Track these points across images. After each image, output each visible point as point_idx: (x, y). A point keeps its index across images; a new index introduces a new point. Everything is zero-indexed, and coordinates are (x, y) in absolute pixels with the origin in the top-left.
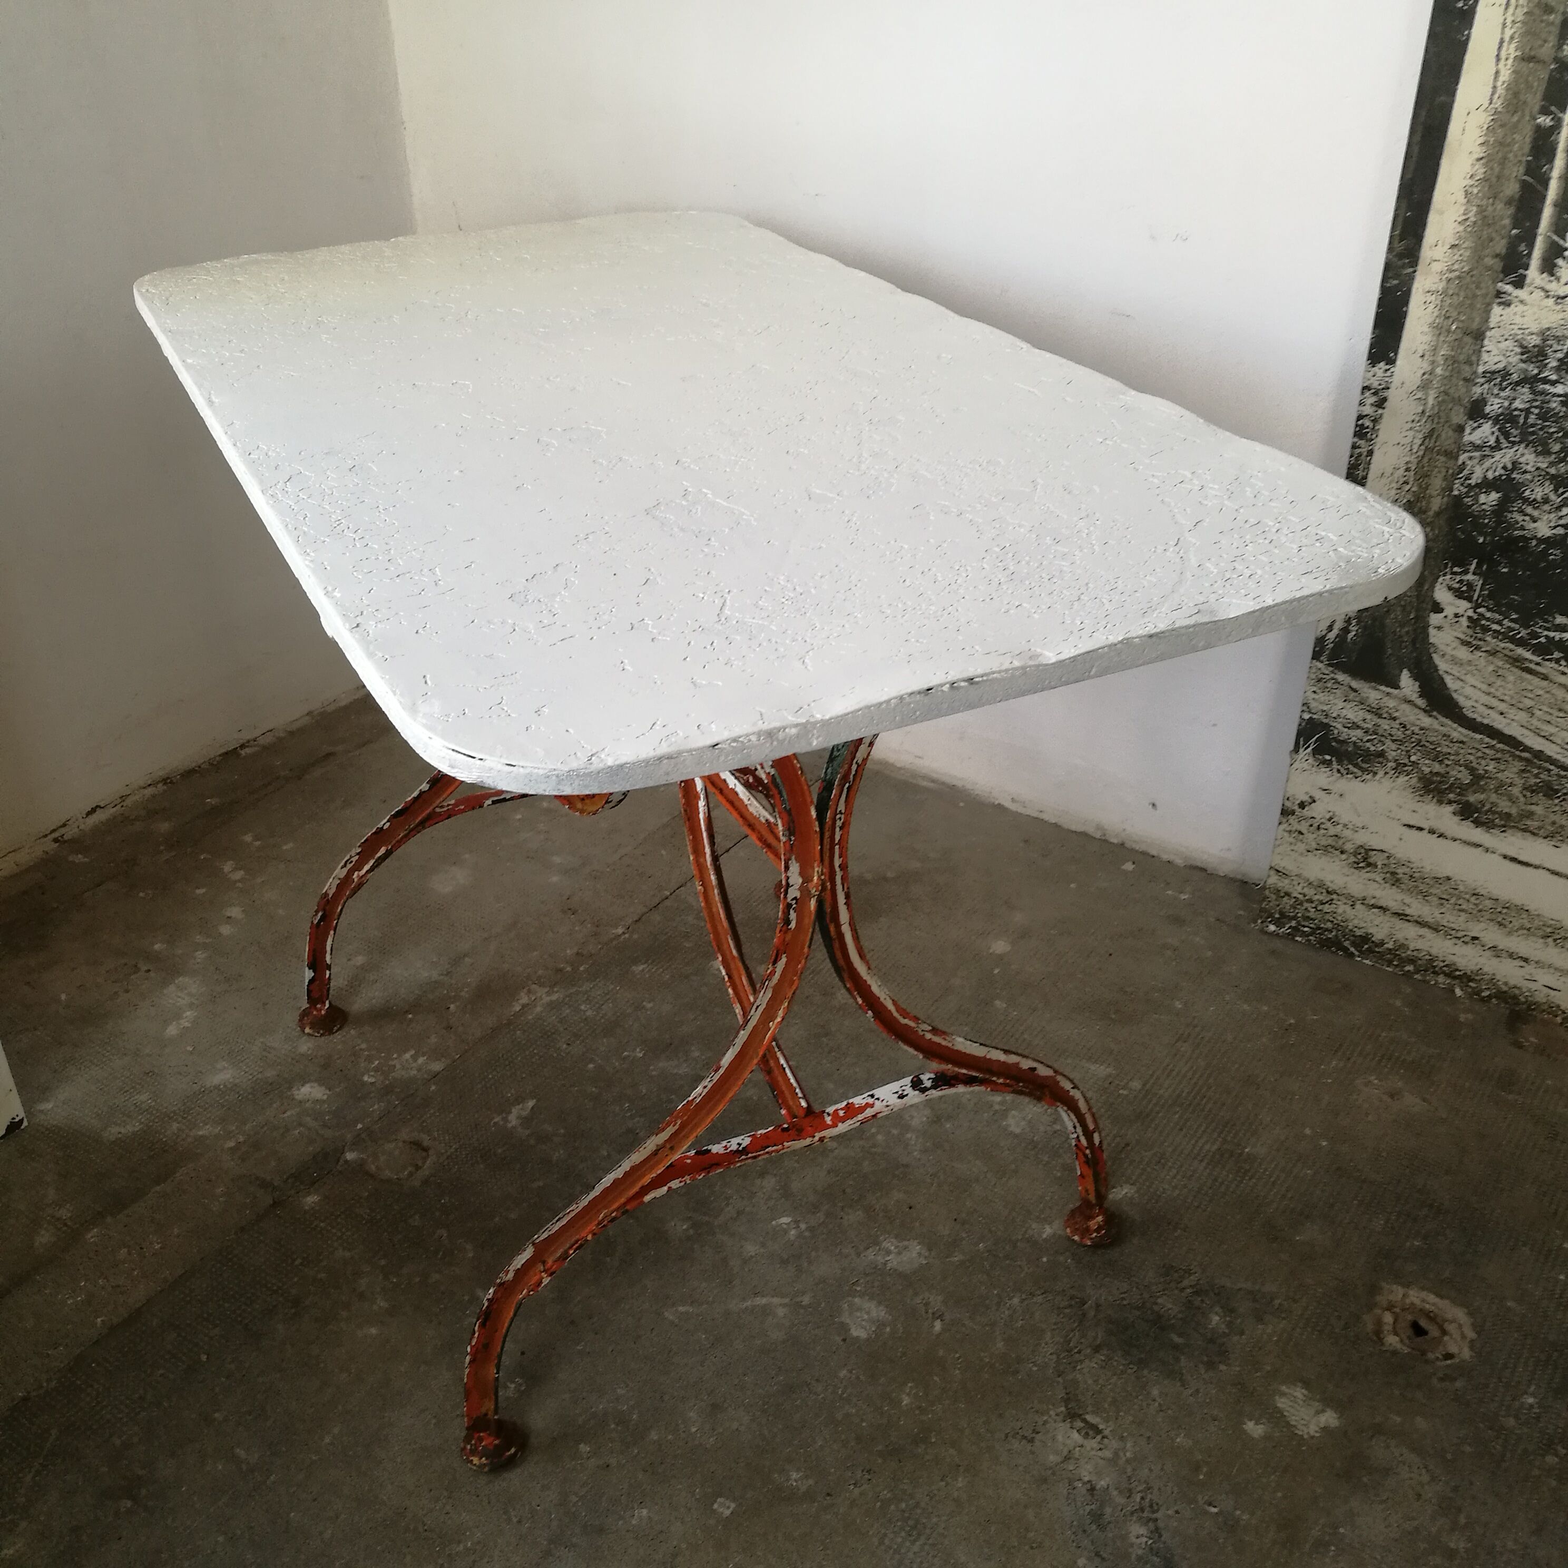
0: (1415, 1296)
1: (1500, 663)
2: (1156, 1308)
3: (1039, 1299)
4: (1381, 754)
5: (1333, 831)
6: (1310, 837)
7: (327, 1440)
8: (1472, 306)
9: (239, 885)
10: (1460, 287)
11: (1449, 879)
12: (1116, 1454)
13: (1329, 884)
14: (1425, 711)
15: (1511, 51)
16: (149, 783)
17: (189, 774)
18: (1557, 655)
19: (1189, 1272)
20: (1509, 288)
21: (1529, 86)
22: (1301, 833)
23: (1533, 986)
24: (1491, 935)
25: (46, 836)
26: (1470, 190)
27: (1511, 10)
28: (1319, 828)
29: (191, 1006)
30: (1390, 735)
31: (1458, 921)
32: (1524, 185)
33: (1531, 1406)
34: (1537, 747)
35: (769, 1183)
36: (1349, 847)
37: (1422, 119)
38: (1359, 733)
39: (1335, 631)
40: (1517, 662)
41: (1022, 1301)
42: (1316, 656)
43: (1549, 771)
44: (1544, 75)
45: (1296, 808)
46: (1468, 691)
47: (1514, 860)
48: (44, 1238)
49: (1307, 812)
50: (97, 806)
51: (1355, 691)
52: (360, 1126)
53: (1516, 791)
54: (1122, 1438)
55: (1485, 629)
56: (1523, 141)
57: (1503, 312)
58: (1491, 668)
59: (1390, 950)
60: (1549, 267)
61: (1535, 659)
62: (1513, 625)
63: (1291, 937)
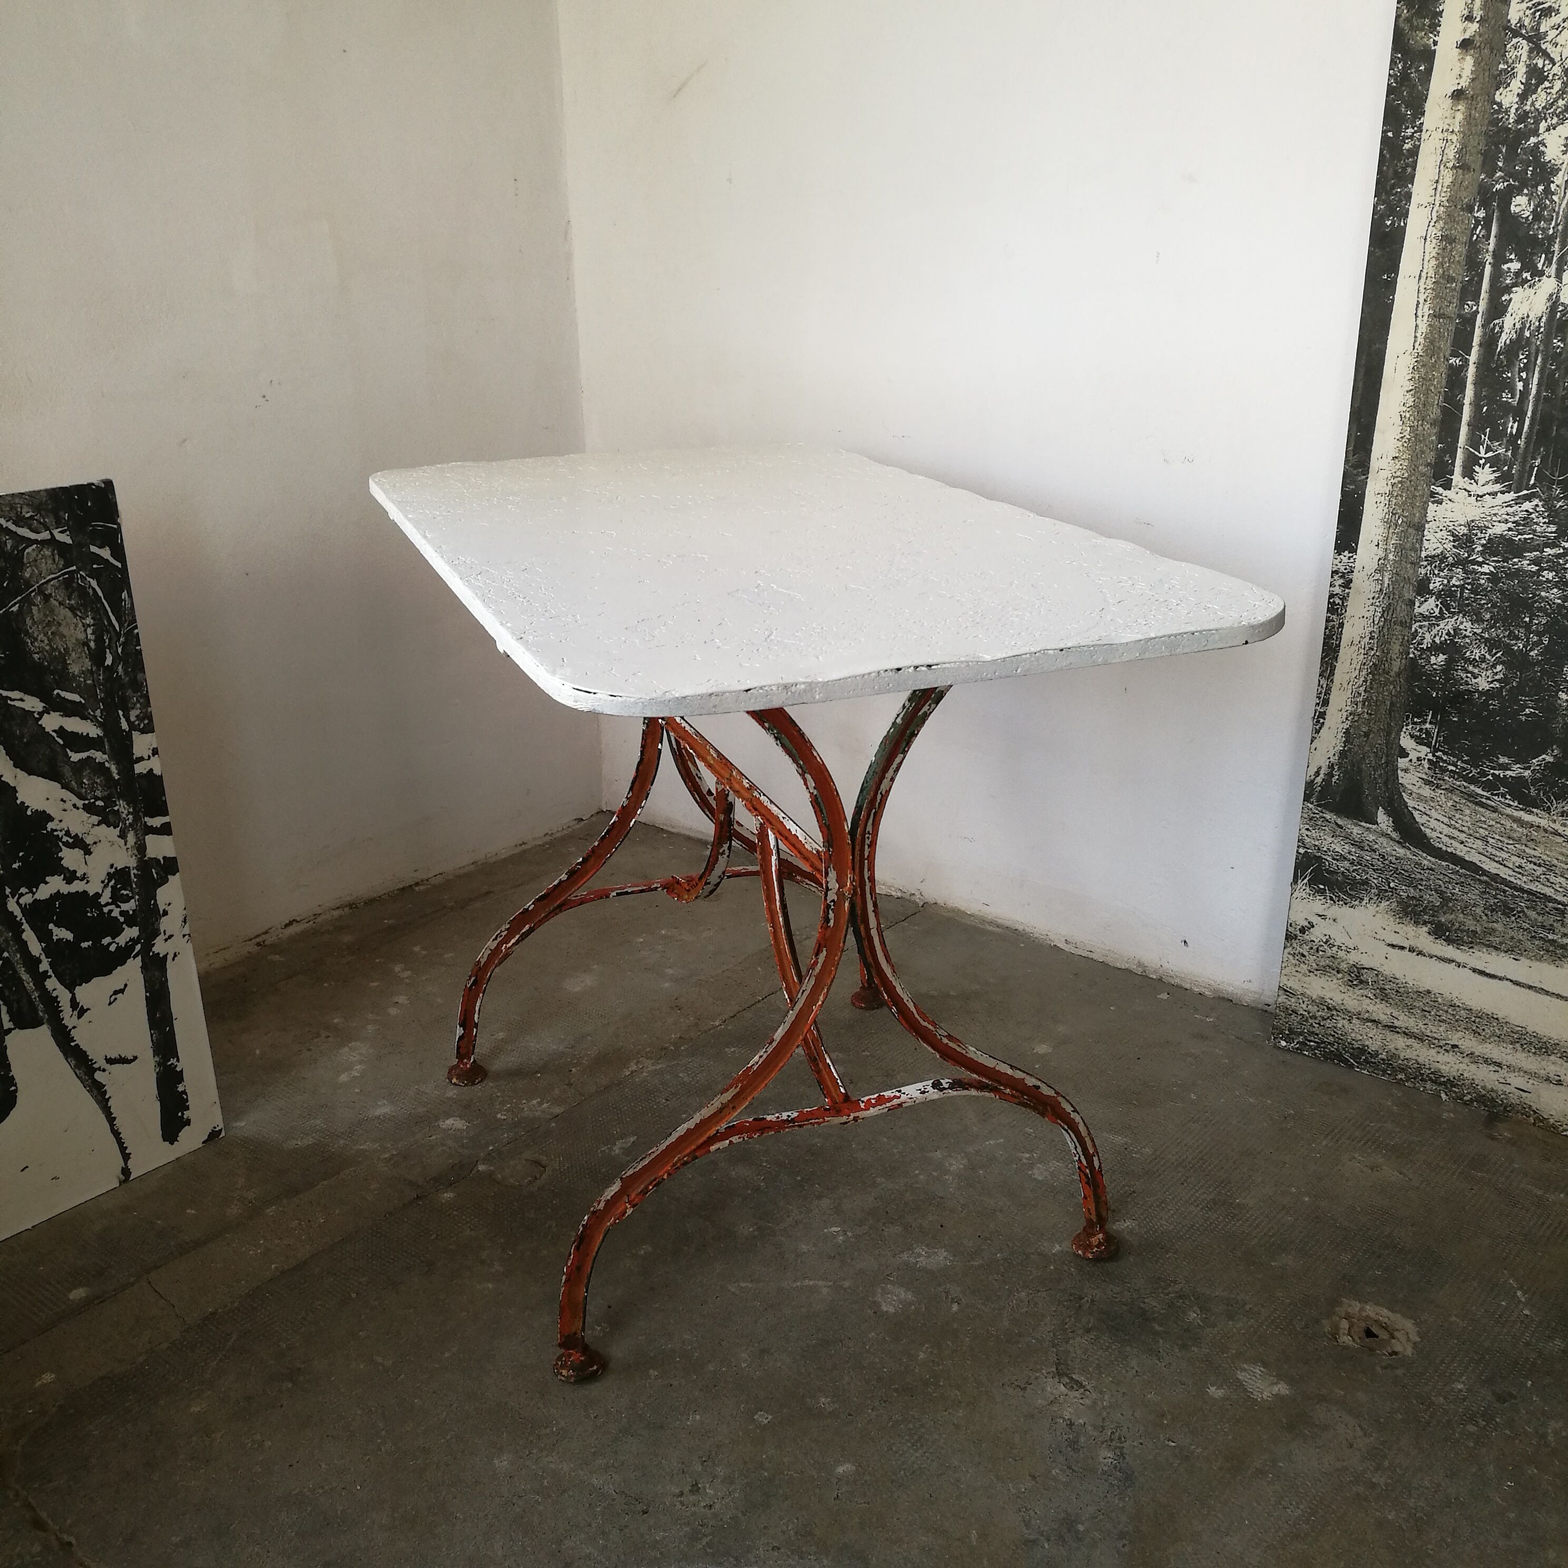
0: (1370, 1310)
1: (1457, 799)
2: (1142, 1305)
3: (1044, 1294)
4: (1366, 882)
5: (1329, 952)
6: (1311, 959)
7: (447, 1355)
8: (1413, 505)
9: (407, 981)
10: (1402, 490)
11: (1429, 992)
12: (1095, 1403)
13: (1328, 1001)
14: (1399, 842)
15: (1425, 310)
16: (337, 906)
17: (371, 902)
18: (1503, 790)
19: (1175, 1282)
20: (1440, 490)
21: (1441, 336)
22: (1303, 956)
23: (1507, 1089)
24: (1468, 1043)
25: (251, 940)
26: (1403, 414)
27: (1423, 280)
28: (1318, 950)
29: (360, 1062)
30: (1372, 865)
31: (1440, 1031)
32: (1444, 410)
33: (1460, 1391)
34: (1494, 871)
35: (825, 1203)
36: (1344, 966)
37: (1363, 362)
38: (1346, 864)
39: (1322, 776)
40: (1471, 798)
41: (1028, 1295)
42: (1307, 798)
43: (1505, 892)
44: (1452, 328)
45: (1298, 932)
46: (1433, 824)
47: (1482, 973)
48: (234, 1211)
49: (1306, 936)
50: (294, 920)
51: (1341, 827)
52: (491, 1148)
53: (1479, 911)
54: (1101, 1392)
55: (1444, 770)
56: (1439, 377)
57: (1436, 509)
58: (1449, 804)
59: (1383, 1060)
60: (1469, 473)
61: (1485, 794)
62: (1465, 766)
63: (1298, 1051)
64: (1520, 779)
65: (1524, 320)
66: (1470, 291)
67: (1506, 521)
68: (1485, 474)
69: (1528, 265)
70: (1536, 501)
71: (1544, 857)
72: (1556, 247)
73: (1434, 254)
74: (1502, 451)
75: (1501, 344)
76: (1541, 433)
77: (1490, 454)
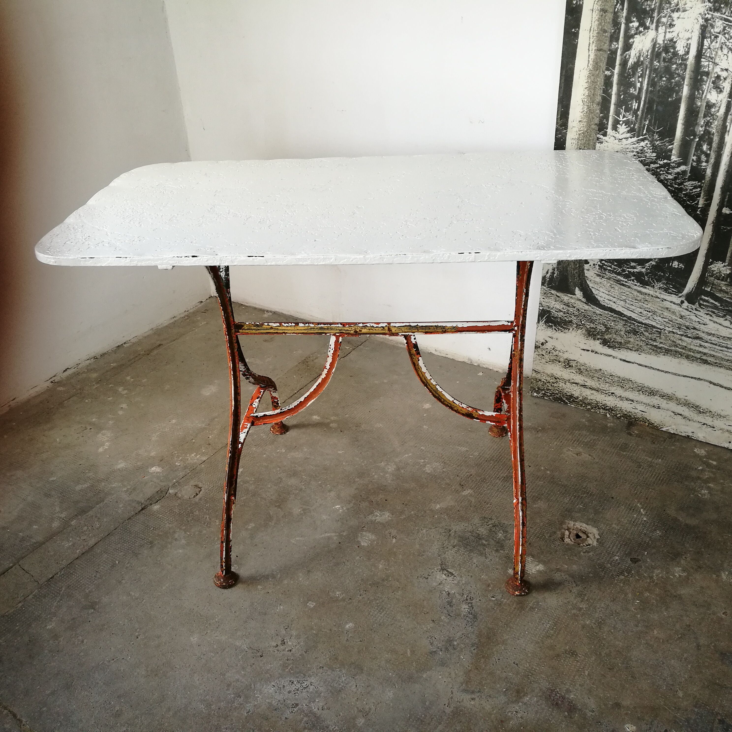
0: (578, 525)
1: (612, 283)
2: (478, 532)
3: (433, 530)
4: (571, 322)
5: (555, 353)
6: (547, 357)
7: (164, 588)
8: (588, 144)
9: (125, 396)
10: (583, 137)
11: (601, 370)
12: (459, 582)
13: (555, 375)
14: (586, 303)
15: (593, 47)
16: (88, 358)
17: (103, 355)
18: (633, 278)
19: (491, 519)
20: (601, 137)
21: (601, 60)
22: (543, 355)
23: (636, 411)
24: (619, 392)
25: (48, 380)
26: (584, 100)
27: (592, 32)
28: (549, 353)
29: (108, 441)
30: (574, 314)
31: (606, 387)
32: (603, 97)
33: (617, 560)
34: (629, 315)
35: (333, 494)
36: (562, 360)
37: (564, 74)
38: (562, 313)
39: (549, 274)
40: (618, 282)
41: (427, 531)
42: (543, 284)
43: (634, 324)
44: (606, 56)
45: (540, 345)
46: (601, 294)
47: (624, 361)
48: (56, 524)
49: (544, 347)
50: (67, 368)
51: (559, 297)
52: (175, 481)
53: (622, 333)
54: (461, 577)
55: (605, 269)
56: (601, 81)
57: (600, 146)
58: (609, 284)
59: (581, 400)
60: (615, 128)
61: (625, 280)
62: (615, 267)
63: (543, 397)
64: (640, 273)
65: (640, 52)
66: (614, 38)
67: (633, 152)
68: (622, 128)
69: (642, 24)
70: (646, 142)
71: (652, 308)
72: (655, 15)
73: (597, 18)
74: (630, 117)
75: (629, 64)
76: (649, 109)
77: (625, 119)
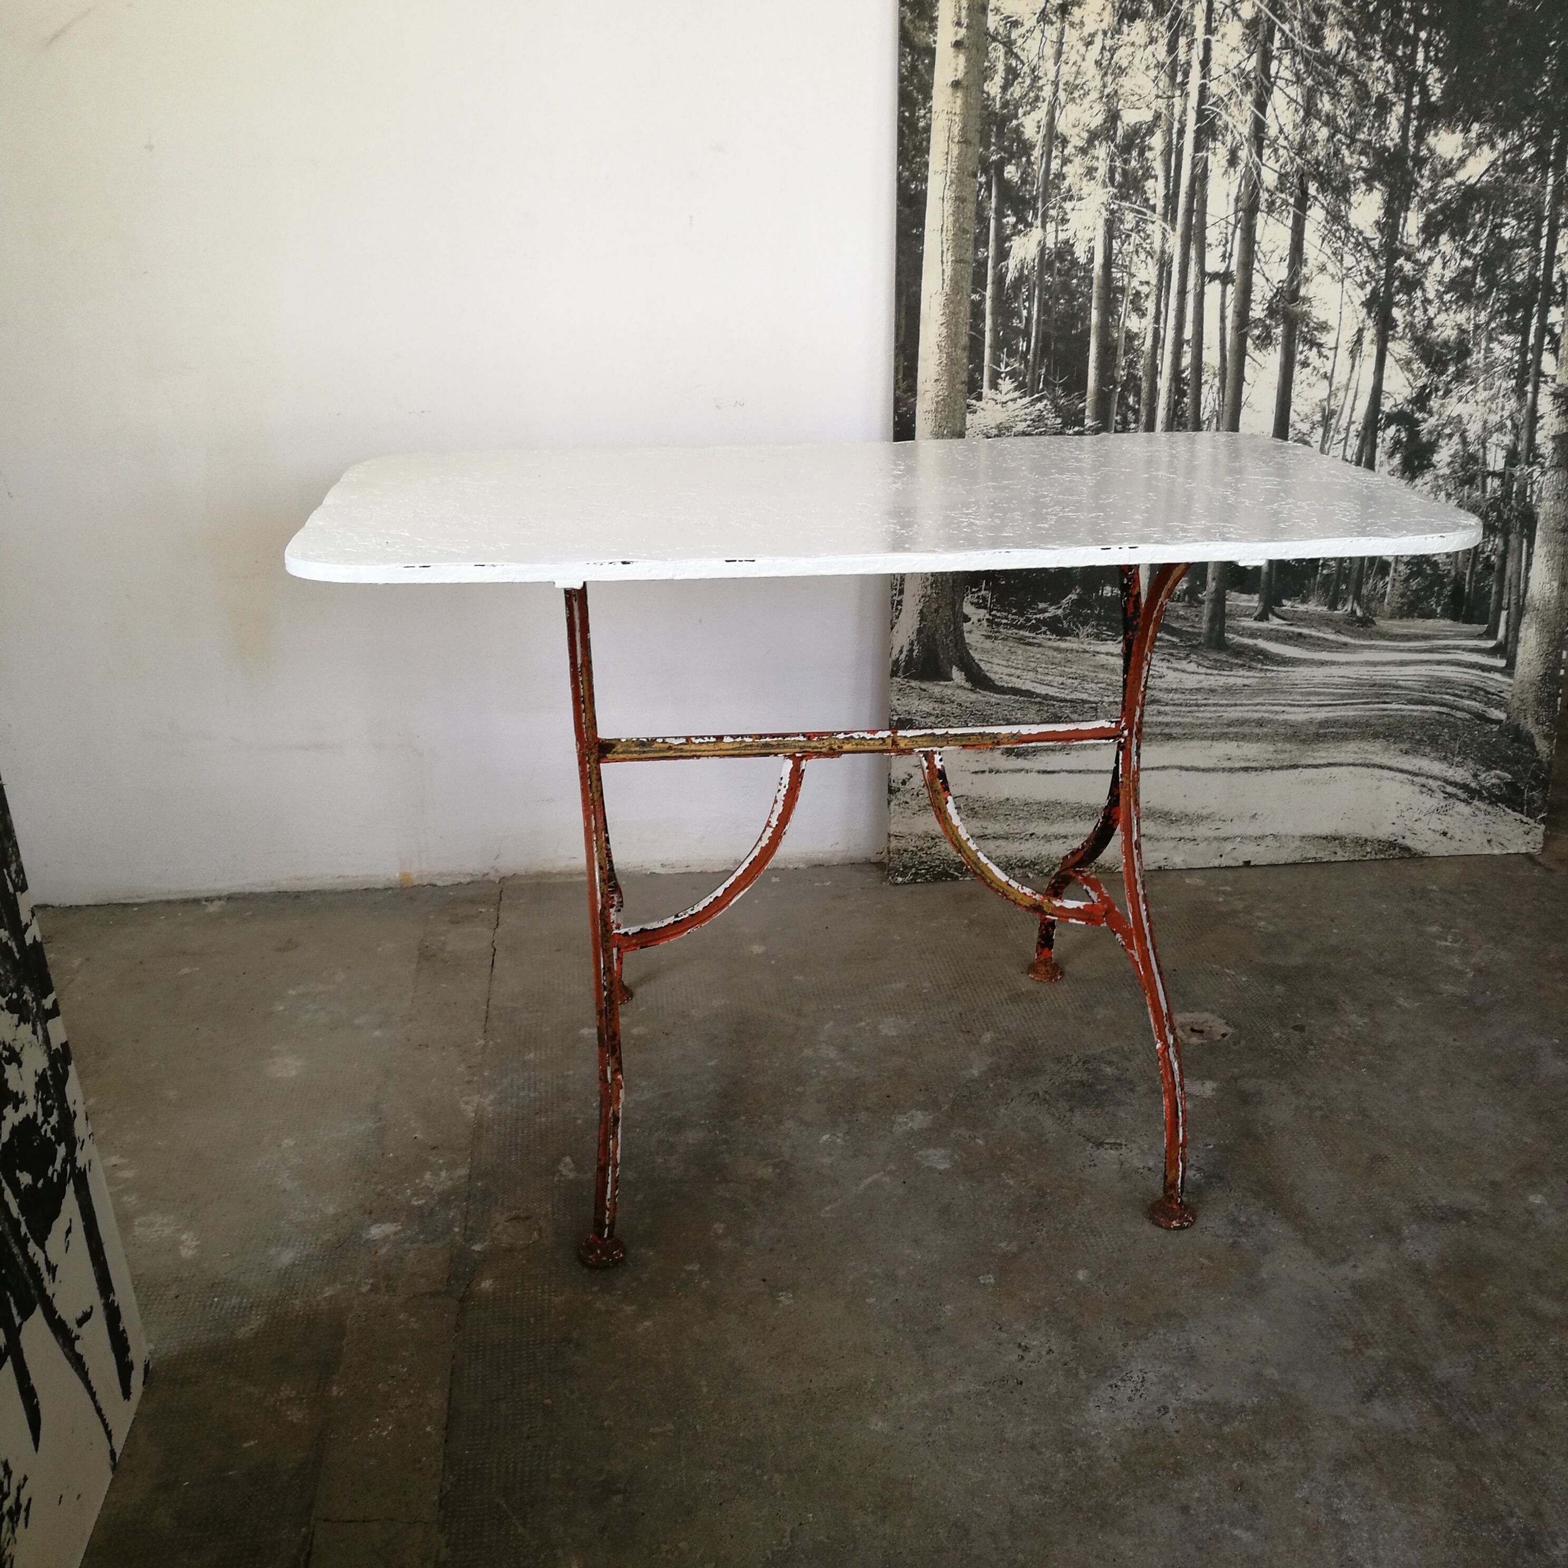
1: (1011, 645)
2: (1074, 1079)
6: (913, 803)
8: (954, 418)
10: (944, 405)
11: (1008, 799)
13: (932, 832)
14: (971, 690)
15: (949, 257)
18: (1044, 629)
19: (1069, 1056)
20: (974, 402)
21: (963, 278)
22: (907, 803)
24: (1041, 828)
26: (940, 344)
27: (944, 233)
28: (918, 795)
30: (952, 713)
32: (972, 338)
34: (1044, 692)
37: (903, 303)
38: (933, 718)
39: (905, 653)
40: (1021, 640)
42: (895, 673)
43: (1054, 705)
44: (970, 270)
45: (900, 785)
46: (996, 668)
47: (1046, 772)
49: (908, 786)
51: (925, 690)
52: (456, 1230)
55: (999, 624)
56: (965, 310)
57: (973, 417)
58: (1007, 649)
60: (994, 386)
61: (1031, 635)
62: (1014, 617)
63: (913, 881)
64: (1055, 618)
65: (1022, 262)
66: (981, 241)
67: (1026, 420)
68: (1006, 385)
69: (1021, 219)
70: (1045, 402)
71: (1079, 672)
72: (1040, 205)
73: (951, 211)
74: (1017, 365)
75: (1008, 281)
76: (1044, 349)
77: (1009, 369)
